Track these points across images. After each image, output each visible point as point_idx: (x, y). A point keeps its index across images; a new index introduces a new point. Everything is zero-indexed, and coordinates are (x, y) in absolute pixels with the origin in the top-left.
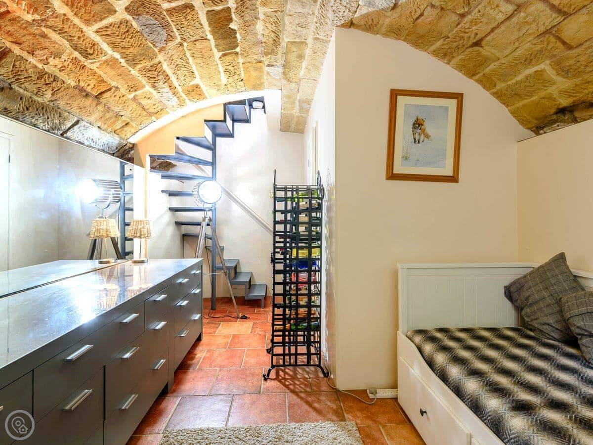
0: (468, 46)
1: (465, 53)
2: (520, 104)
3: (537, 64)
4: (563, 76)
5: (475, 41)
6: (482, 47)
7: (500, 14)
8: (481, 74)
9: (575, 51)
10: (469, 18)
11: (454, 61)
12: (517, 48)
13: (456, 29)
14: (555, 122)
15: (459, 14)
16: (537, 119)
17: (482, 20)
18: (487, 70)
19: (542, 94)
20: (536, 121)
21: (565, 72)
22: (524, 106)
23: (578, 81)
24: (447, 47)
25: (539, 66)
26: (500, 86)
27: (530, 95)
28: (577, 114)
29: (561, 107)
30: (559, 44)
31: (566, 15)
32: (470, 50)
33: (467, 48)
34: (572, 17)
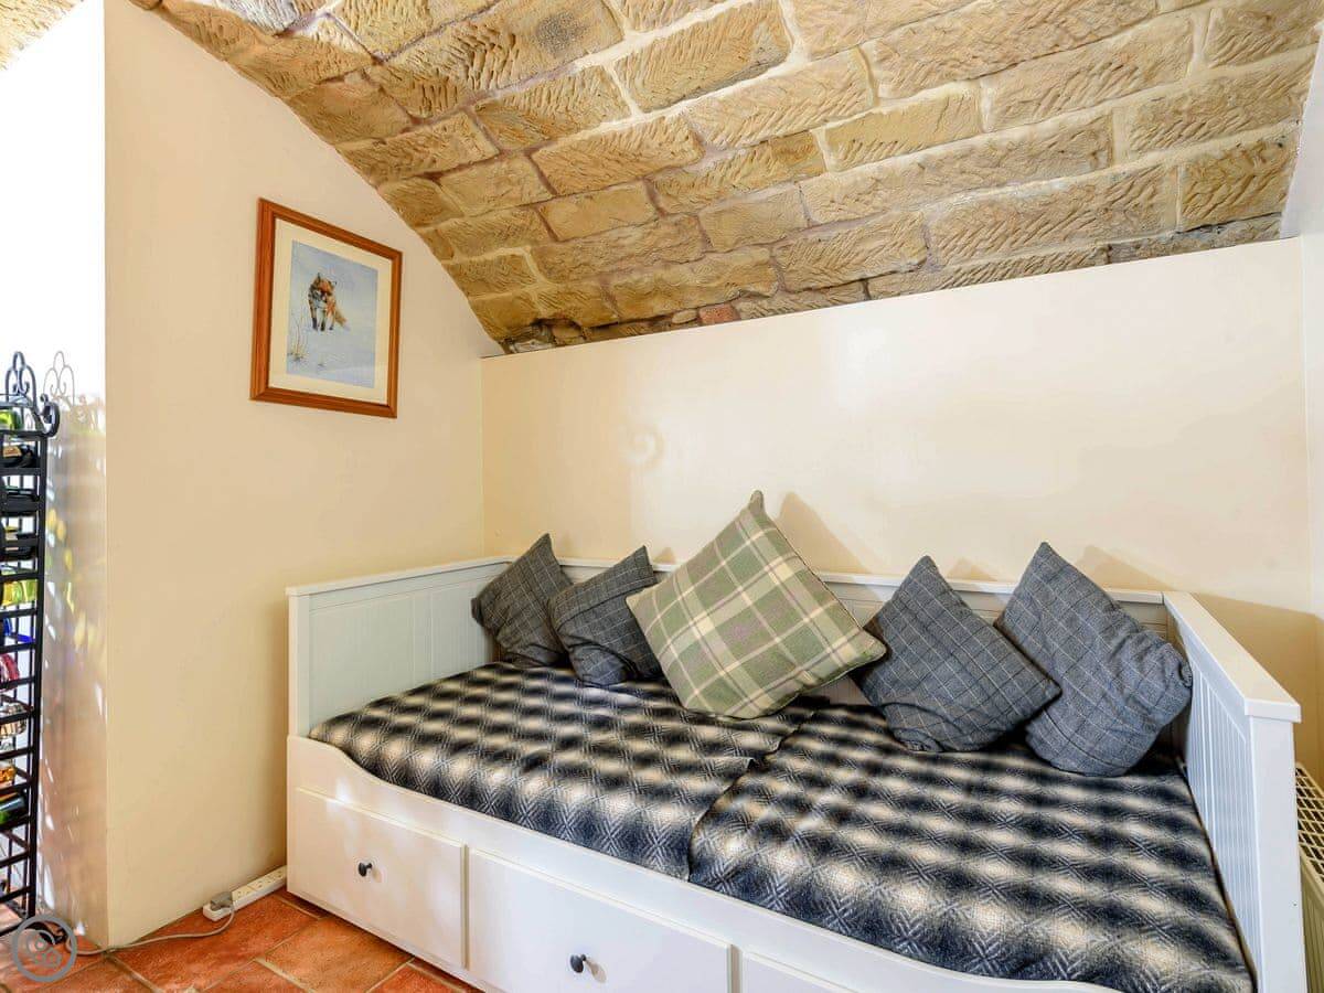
0: (416, 173)
1: (410, 183)
2: (488, 297)
3: (515, 244)
4: (545, 275)
5: (430, 170)
6: (439, 185)
7: (475, 150)
8: (431, 228)
9: (560, 246)
10: (424, 130)
11: (387, 187)
12: (490, 211)
13: (400, 136)
14: (528, 336)
15: (411, 116)
16: (509, 328)
17: (447, 144)
18: (443, 226)
19: (519, 291)
20: (506, 330)
21: (548, 270)
22: (492, 301)
23: (561, 287)
24: (378, 157)
25: (516, 249)
26: (460, 258)
27: (502, 286)
28: (556, 332)
29: (539, 317)
30: (543, 227)
31: (556, 195)
32: (419, 181)
33: (414, 176)
34: (561, 199)
